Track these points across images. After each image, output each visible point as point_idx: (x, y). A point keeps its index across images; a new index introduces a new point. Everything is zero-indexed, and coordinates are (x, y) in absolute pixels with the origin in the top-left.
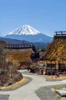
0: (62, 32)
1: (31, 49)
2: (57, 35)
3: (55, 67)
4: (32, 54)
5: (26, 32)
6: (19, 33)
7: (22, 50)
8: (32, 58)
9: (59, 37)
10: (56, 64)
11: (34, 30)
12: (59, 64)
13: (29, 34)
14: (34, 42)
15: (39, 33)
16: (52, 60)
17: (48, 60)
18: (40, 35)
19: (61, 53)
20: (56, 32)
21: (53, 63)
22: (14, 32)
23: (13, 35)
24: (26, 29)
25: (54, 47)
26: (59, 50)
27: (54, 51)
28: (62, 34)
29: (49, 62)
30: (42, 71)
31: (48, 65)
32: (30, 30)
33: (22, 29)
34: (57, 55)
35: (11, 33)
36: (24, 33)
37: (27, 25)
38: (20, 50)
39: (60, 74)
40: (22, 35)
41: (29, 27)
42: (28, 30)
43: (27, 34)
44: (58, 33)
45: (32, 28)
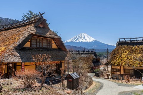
0: (125, 39)
1: (93, 55)
2: (120, 41)
3: (121, 72)
4: (94, 59)
5: (83, 39)
6: (77, 40)
7: (85, 55)
8: (94, 62)
9: (123, 43)
10: (121, 69)
11: (90, 37)
12: (124, 69)
13: (85, 41)
15: (95, 40)
16: (117, 65)
17: (114, 65)
19: (126, 58)
20: (119, 39)
22: (72, 40)
23: (71, 42)
24: (82, 37)
25: (118, 53)
26: (123, 56)
27: (119, 56)
28: (125, 41)
29: (114, 67)
30: (108, 75)
31: (113, 70)
32: (86, 38)
33: (79, 37)
34: (122, 60)
35: (69, 41)
36: (81, 40)
37: (84, 34)
38: (83, 55)
40: (79, 42)
41: (85, 35)
42: (85, 37)
43: (84, 41)
45: (88, 36)
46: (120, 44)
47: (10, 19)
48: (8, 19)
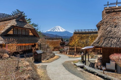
0: (78, 30)
1: (60, 40)
2: (75, 32)
3: (74, 50)
4: (61, 42)
6: (54, 30)
7: (55, 40)
8: (61, 45)
9: (77, 33)
10: (74, 48)
11: (62, 29)
12: (77, 49)
14: (62, 36)
16: (72, 46)
17: (70, 46)
18: (66, 32)
19: (78, 42)
20: (75, 30)
21: (73, 48)
22: (51, 30)
23: (50, 32)
24: (57, 28)
25: (74, 39)
26: (76, 41)
27: (74, 41)
28: (79, 32)
29: (71, 47)
30: (67, 52)
31: (70, 49)
32: (60, 29)
33: (55, 28)
34: (75, 43)
35: (49, 31)
36: (56, 31)
38: (54, 40)
39: (77, 54)
40: (56, 32)
41: (59, 27)
43: (58, 31)
44: (76, 31)
45: (61, 28)
46: (75, 33)
47: (6, 14)
48: (4, 14)
